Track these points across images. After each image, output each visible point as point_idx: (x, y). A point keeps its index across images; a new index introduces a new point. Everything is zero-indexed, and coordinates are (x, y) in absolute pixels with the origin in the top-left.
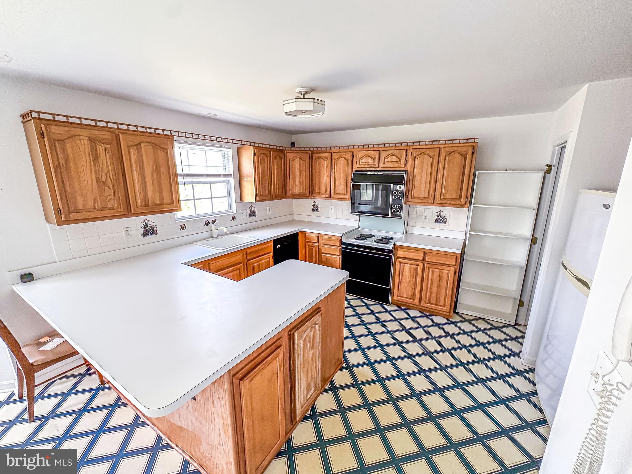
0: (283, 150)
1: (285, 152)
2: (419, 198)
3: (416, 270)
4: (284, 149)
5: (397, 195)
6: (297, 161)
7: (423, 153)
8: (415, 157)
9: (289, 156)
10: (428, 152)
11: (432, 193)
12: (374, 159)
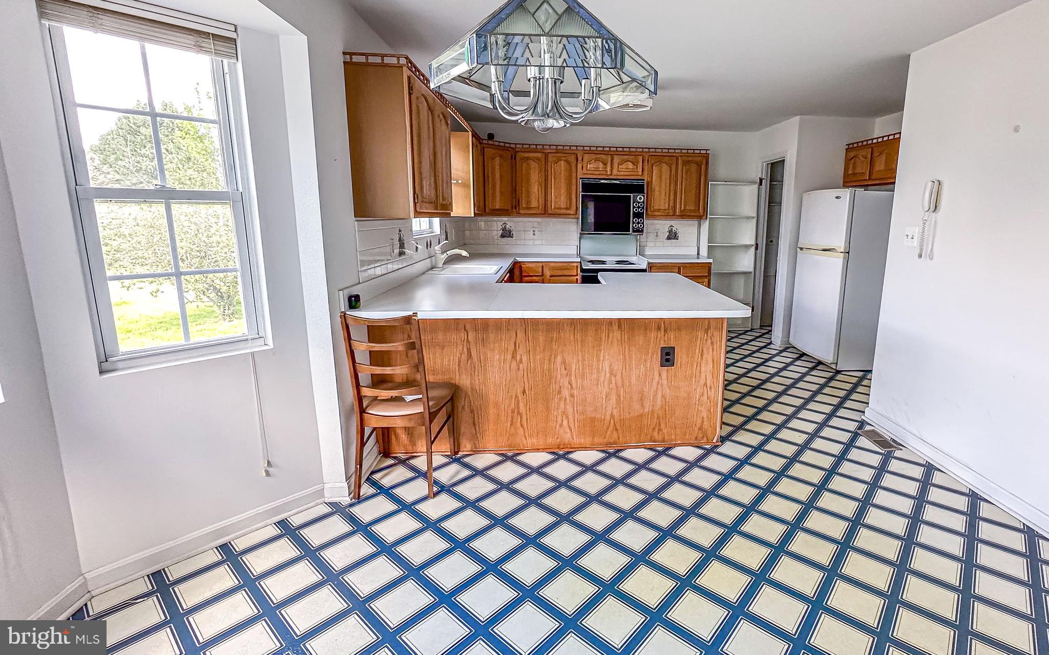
1: (482, 146)
2: (659, 210)
4: (482, 141)
5: (639, 207)
6: (497, 161)
7: (660, 161)
8: (652, 165)
10: (666, 159)
11: (672, 204)
12: (605, 164)
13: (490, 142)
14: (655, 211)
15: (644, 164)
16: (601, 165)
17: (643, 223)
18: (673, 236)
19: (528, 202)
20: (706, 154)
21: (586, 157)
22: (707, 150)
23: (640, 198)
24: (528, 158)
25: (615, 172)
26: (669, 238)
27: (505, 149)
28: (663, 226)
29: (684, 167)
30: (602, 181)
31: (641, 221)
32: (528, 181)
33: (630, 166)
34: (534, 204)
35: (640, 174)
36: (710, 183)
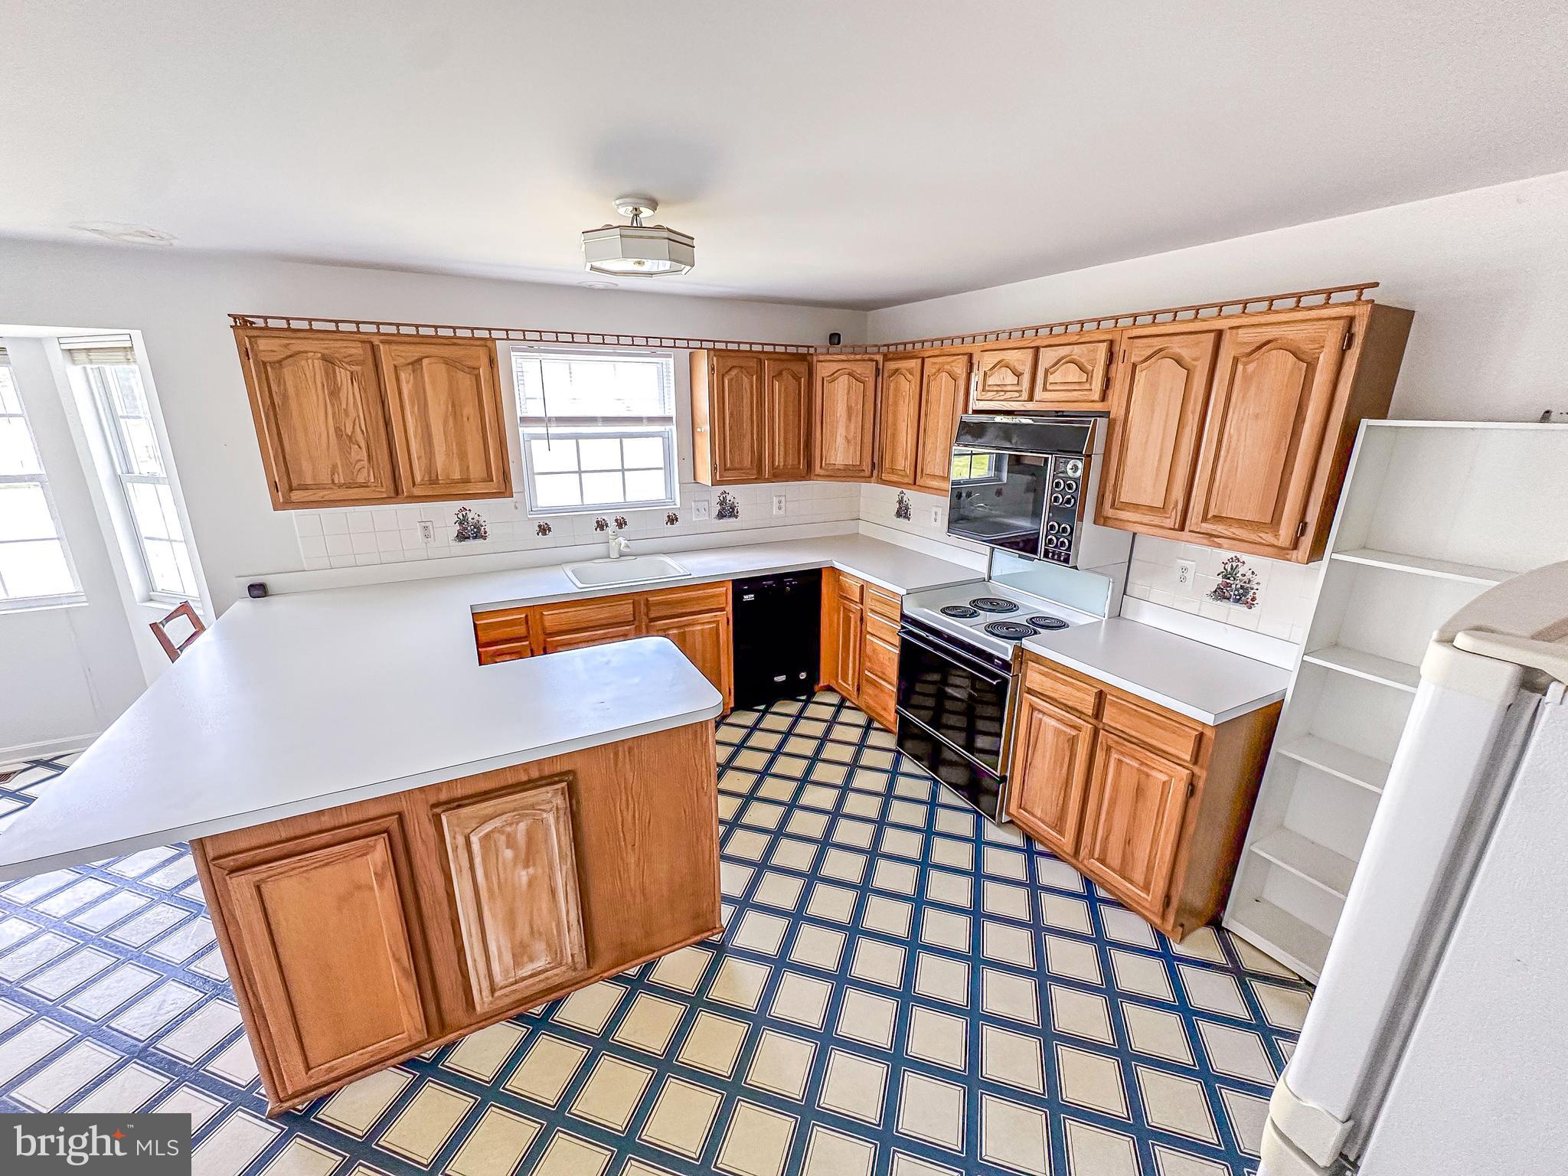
0: (809, 354)
1: (815, 358)
2: (1136, 507)
4: (812, 351)
5: (1063, 493)
6: (843, 381)
7: (1161, 350)
8: (1134, 366)
9: (823, 370)
10: (1176, 346)
11: (1178, 493)
12: (1018, 375)
13: (834, 349)
14: (1124, 506)
15: (1114, 366)
16: (1011, 379)
18: (1231, 590)
19: (892, 459)
20: (1355, 304)
21: (990, 359)
23: (1073, 468)
24: (900, 372)
25: (1039, 394)
26: (1218, 594)
27: (867, 358)
28: (1200, 561)
29: (1240, 367)
31: (1065, 530)
32: (895, 415)
33: (1073, 374)
34: (900, 462)
35: (1096, 396)
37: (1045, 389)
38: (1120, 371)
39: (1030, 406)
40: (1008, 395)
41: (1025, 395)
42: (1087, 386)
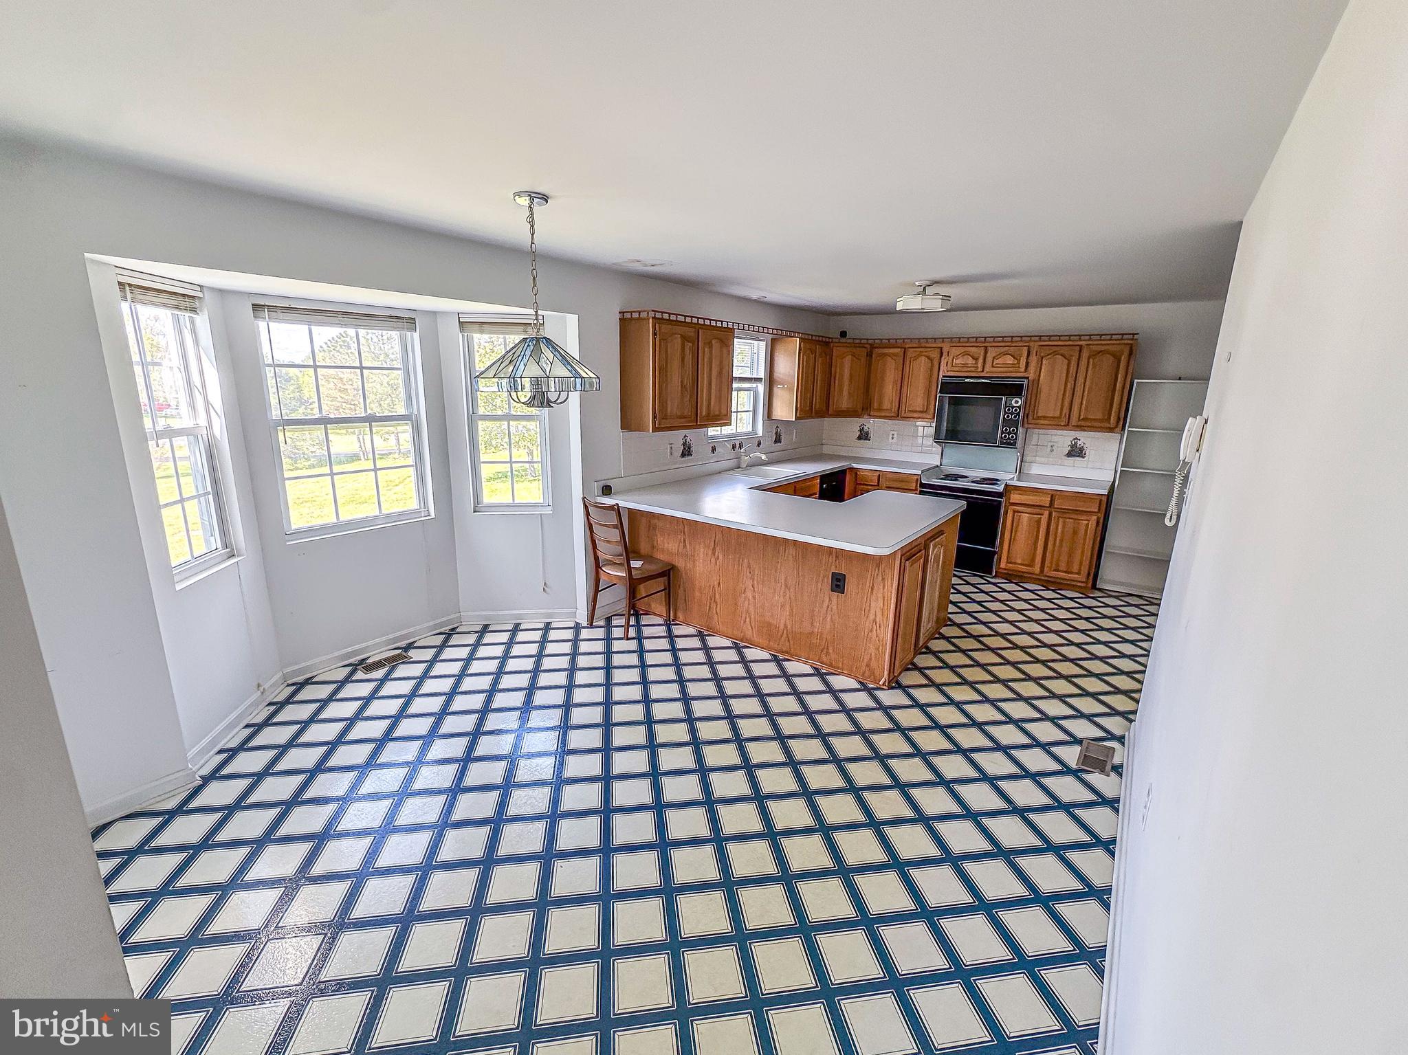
0: (829, 342)
1: (832, 345)
2: (1045, 417)
3: (1039, 522)
4: (830, 340)
5: (1012, 414)
6: (848, 361)
7: (1055, 351)
8: (1042, 358)
9: (836, 352)
10: (1064, 351)
11: (1066, 410)
12: (976, 359)
13: (843, 340)
14: (1039, 418)
15: (1030, 358)
16: (970, 361)
17: (1016, 434)
18: (1076, 452)
19: (880, 403)
20: (1132, 339)
21: (955, 351)
22: (1134, 334)
23: (1017, 402)
24: (885, 355)
25: (988, 368)
26: (1069, 455)
27: (861, 346)
28: (1063, 439)
29: (1091, 360)
30: (967, 380)
31: (1013, 430)
32: (883, 379)
33: (1009, 360)
34: (886, 405)
35: (1023, 370)
36: (1136, 381)
37: (993, 367)
38: (1034, 360)
39: (982, 374)
40: (969, 369)
41: (980, 369)
42: (1017, 365)
